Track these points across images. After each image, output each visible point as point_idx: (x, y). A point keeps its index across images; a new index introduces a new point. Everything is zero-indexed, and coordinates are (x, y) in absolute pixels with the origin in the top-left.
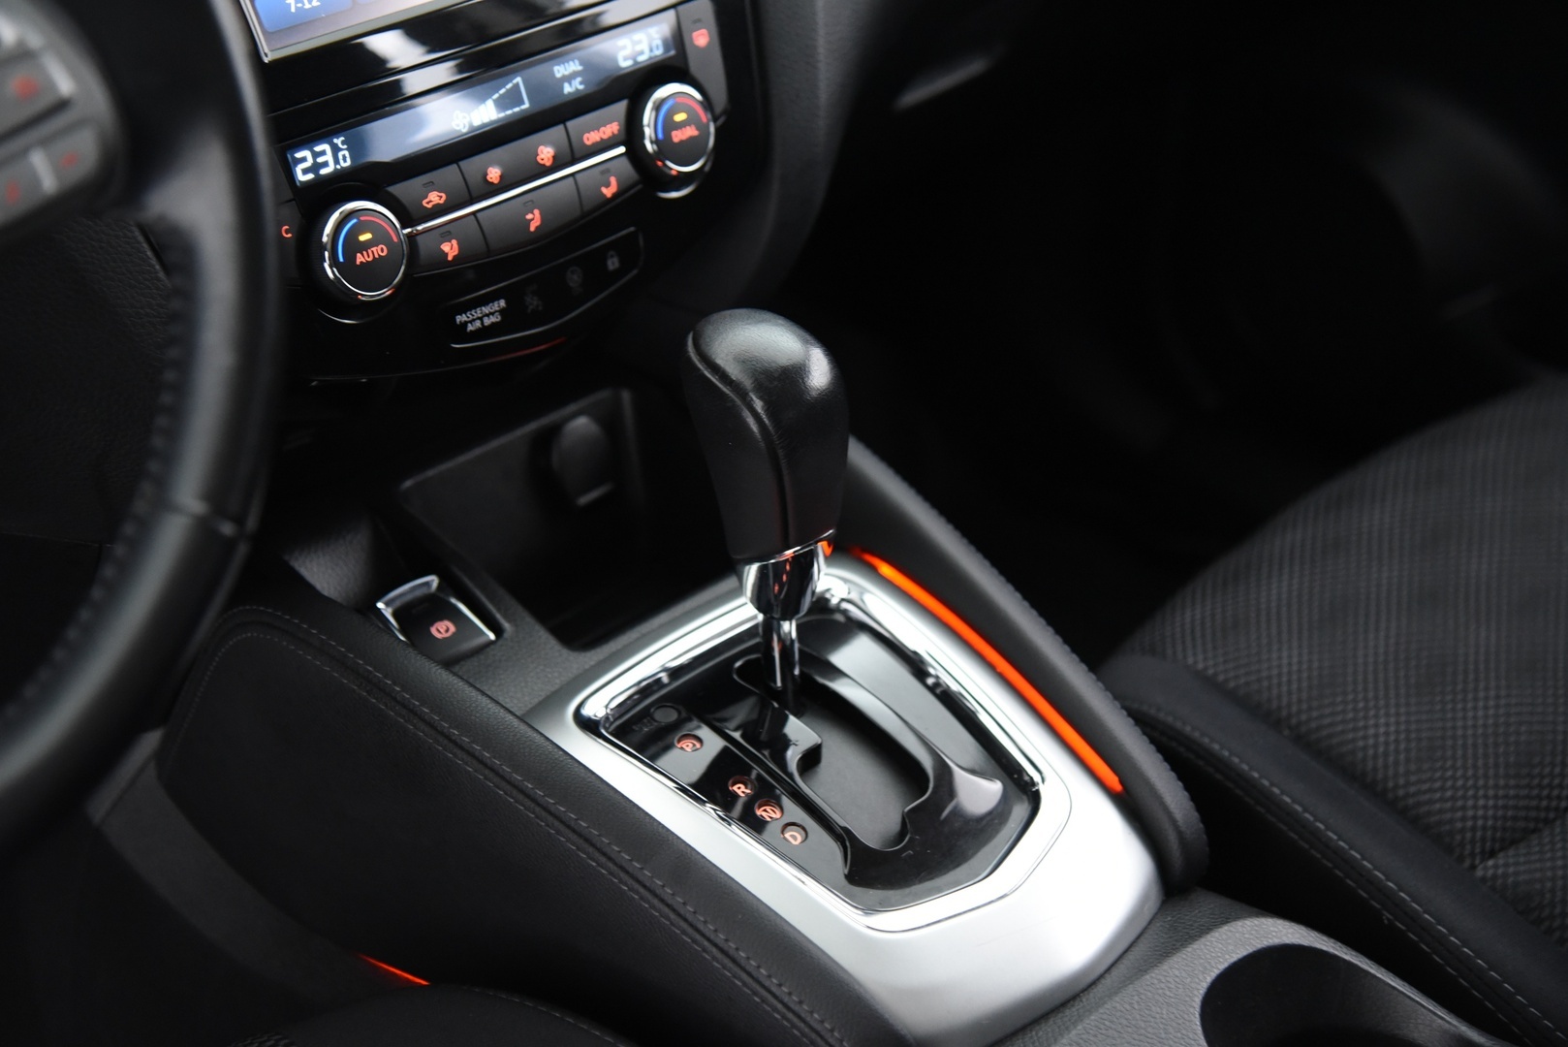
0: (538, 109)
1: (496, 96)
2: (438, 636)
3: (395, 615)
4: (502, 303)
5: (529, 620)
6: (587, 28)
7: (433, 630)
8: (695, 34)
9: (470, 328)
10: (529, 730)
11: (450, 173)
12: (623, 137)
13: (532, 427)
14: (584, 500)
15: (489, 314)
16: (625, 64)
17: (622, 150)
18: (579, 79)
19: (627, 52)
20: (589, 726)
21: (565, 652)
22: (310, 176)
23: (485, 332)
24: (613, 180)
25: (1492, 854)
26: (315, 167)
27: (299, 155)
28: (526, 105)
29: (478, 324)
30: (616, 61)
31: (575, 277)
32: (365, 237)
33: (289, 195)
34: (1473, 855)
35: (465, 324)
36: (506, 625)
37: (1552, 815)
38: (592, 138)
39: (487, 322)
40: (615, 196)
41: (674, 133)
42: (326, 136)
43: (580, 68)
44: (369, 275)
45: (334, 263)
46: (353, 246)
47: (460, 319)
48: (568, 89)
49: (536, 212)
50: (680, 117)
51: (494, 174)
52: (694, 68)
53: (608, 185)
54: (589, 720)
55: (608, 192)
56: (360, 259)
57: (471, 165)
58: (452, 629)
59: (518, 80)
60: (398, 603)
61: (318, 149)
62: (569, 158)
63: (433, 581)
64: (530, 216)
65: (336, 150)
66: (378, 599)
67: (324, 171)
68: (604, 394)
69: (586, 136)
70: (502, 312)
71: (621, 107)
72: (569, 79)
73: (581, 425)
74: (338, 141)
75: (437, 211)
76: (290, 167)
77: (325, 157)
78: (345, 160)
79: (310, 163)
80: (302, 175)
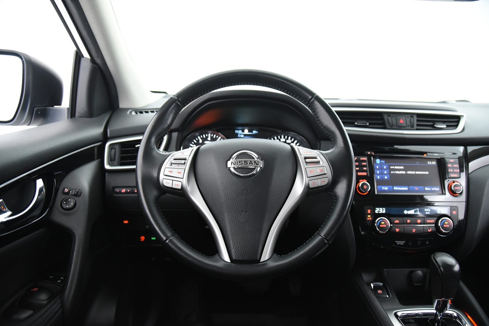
1: (415, 210)
2: (379, 292)
3: (373, 286)
4: (405, 242)
5: (395, 296)
6: (431, 204)
7: (378, 291)
8: (453, 212)
9: (397, 244)
10: (385, 312)
11: (401, 219)
12: (434, 223)
13: (411, 269)
14: (415, 284)
15: (402, 243)
16: (438, 212)
17: (434, 225)
18: (429, 212)
19: (440, 211)
20: (396, 316)
21: (399, 304)
22: (378, 212)
23: (400, 245)
24: (431, 229)
26: (379, 211)
27: (377, 209)
28: (418, 213)
29: (399, 244)
30: (437, 211)
31: (419, 242)
32: (383, 223)
33: (373, 213)
35: (397, 243)
36: (391, 295)
38: (428, 221)
39: (401, 244)
40: (430, 232)
41: (444, 225)
42: (382, 207)
43: (430, 210)
44: (381, 229)
45: (377, 224)
46: (380, 224)
47: (396, 242)
49: (415, 229)
50: (446, 223)
51: (409, 221)
53: (430, 230)
54: (397, 315)
55: (429, 231)
56: (381, 226)
57: (405, 219)
58: (381, 292)
59: (418, 209)
60: (375, 285)
61: (380, 209)
62: (423, 223)
63: (382, 284)
64: (413, 230)
65: (383, 210)
66: (372, 283)
67: (380, 212)
68: (425, 269)
69: (427, 221)
70: (404, 243)
71: (436, 218)
72: (427, 212)
73: (420, 272)
74: (384, 209)
75: (397, 224)
76: (374, 210)
77: (381, 210)
78: (384, 212)
79: (378, 210)
80: (376, 212)
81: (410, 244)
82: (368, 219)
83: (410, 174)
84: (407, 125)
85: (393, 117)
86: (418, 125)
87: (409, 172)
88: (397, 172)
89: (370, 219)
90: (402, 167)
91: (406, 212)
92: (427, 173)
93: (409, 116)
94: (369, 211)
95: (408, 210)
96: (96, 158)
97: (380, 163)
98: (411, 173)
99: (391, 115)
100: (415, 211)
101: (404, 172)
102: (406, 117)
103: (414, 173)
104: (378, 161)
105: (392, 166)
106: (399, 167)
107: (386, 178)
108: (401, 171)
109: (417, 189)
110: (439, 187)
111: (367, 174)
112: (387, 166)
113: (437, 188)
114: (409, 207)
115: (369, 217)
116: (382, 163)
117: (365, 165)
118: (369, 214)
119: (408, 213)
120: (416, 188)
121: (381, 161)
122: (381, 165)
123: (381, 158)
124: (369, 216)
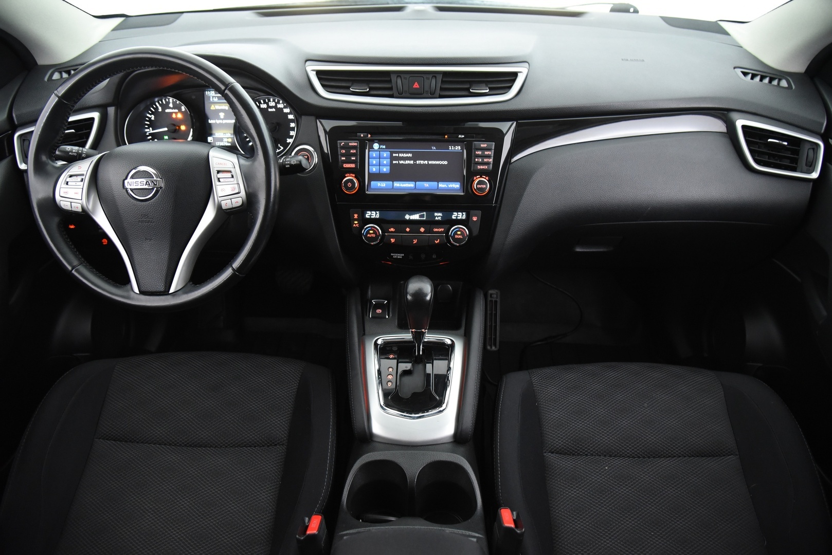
0: (427, 220)
1: (420, 214)
2: (377, 312)
4: (404, 255)
7: (377, 310)
8: (474, 217)
9: (394, 257)
11: (399, 226)
12: (445, 232)
15: (399, 256)
16: (454, 218)
17: (443, 235)
18: (441, 218)
21: (397, 328)
22: (369, 217)
23: (397, 259)
24: (439, 240)
25: (552, 453)
27: (368, 212)
28: (425, 219)
29: (396, 257)
31: (424, 256)
32: (372, 232)
33: (362, 218)
34: (547, 450)
36: (391, 316)
37: (576, 454)
38: (436, 230)
40: (438, 243)
41: (456, 235)
42: (376, 210)
43: (441, 215)
44: (372, 239)
45: (364, 233)
46: (368, 233)
47: (392, 255)
48: (436, 218)
49: (416, 240)
50: (460, 233)
51: (408, 229)
52: (470, 224)
55: (436, 242)
56: (368, 235)
57: (404, 226)
58: (381, 312)
59: (425, 213)
60: (376, 303)
61: (372, 212)
62: (427, 232)
63: (386, 302)
64: (414, 240)
65: (376, 214)
66: (372, 300)
67: (372, 217)
69: (434, 229)
70: (402, 256)
71: (446, 226)
72: (438, 217)
74: (378, 212)
75: (392, 232)
76: (363, 214)
77: (374, 214)
78: (378, 216)
79: (370, 214)
80: (367, 216)
81: (411, 257)
82: (354, 225)
83: (420, 164)
84: (425, 89)
85: (405, 78)
86: (442, 89)
87: (418, 162)
88: (401, 162)
89: (357, 225)
90: (410, 155)
91: (407, 217)
92: (445, 163)
93: (431, 76)
94: (356, 216)
95: (410, 215)
96: (7, 155)
97: (379, 148)
98: (422, 163)
99: (402, 75)
100: (421, 216)
101: (412, 162)
102: (425, 79)
103: (426, 162)
104: (376, 146)
105: (396, 152)
106: (405, 154)
107: (385, 170)
108: (408, 160)
109: (427, 185)
110: (459, 183)
111: (356, 166)
112: (389, 153)
113: (456, 185)
114: (413, 211)
115: (356, 224)
116: (382, 149)
117: (354, 153)
118: (356, 220)
119: (411, 218)
120: (425, 185)
121: (381, 146)
122: (380, 151)
123: (381, 142)
124: (356, 222)
